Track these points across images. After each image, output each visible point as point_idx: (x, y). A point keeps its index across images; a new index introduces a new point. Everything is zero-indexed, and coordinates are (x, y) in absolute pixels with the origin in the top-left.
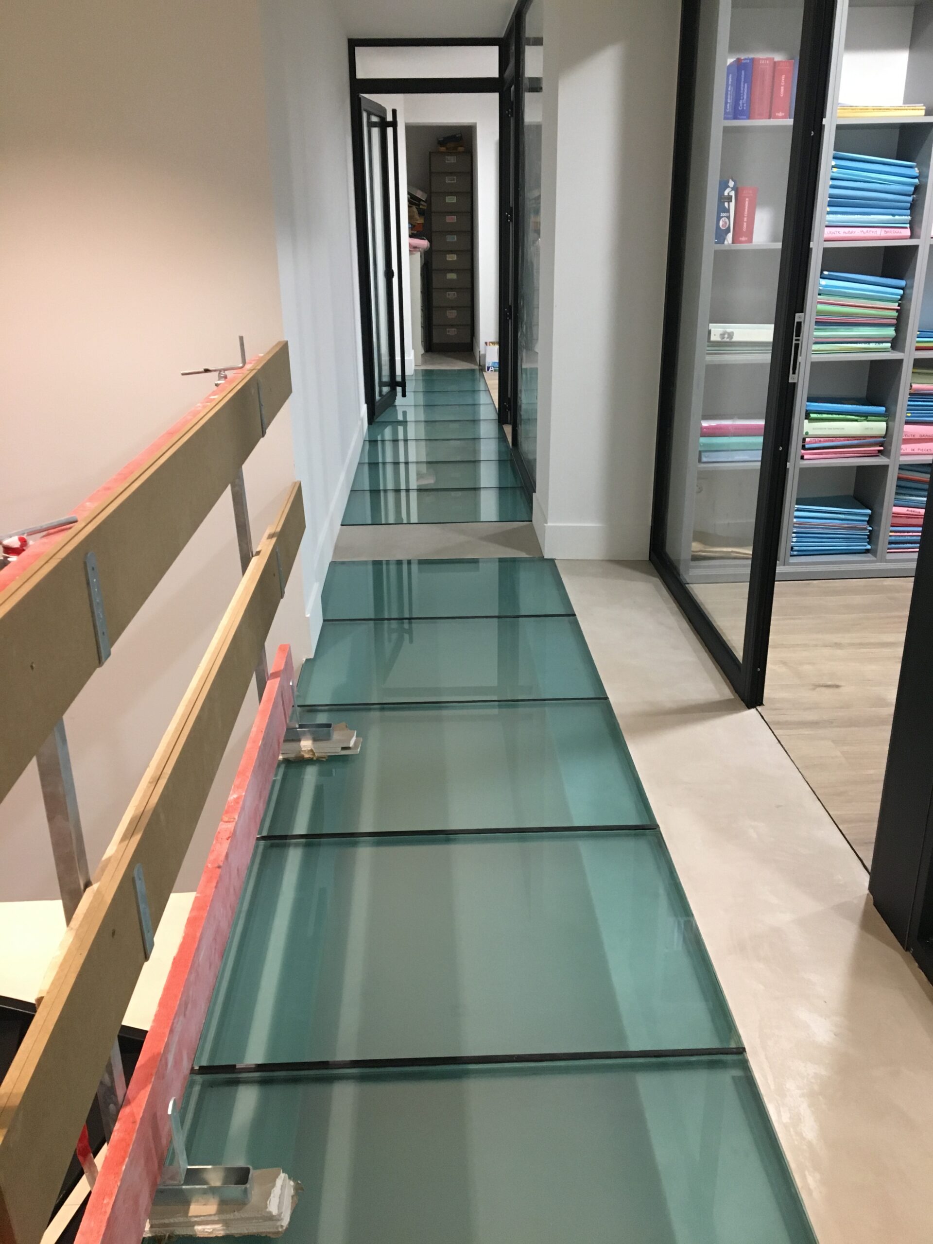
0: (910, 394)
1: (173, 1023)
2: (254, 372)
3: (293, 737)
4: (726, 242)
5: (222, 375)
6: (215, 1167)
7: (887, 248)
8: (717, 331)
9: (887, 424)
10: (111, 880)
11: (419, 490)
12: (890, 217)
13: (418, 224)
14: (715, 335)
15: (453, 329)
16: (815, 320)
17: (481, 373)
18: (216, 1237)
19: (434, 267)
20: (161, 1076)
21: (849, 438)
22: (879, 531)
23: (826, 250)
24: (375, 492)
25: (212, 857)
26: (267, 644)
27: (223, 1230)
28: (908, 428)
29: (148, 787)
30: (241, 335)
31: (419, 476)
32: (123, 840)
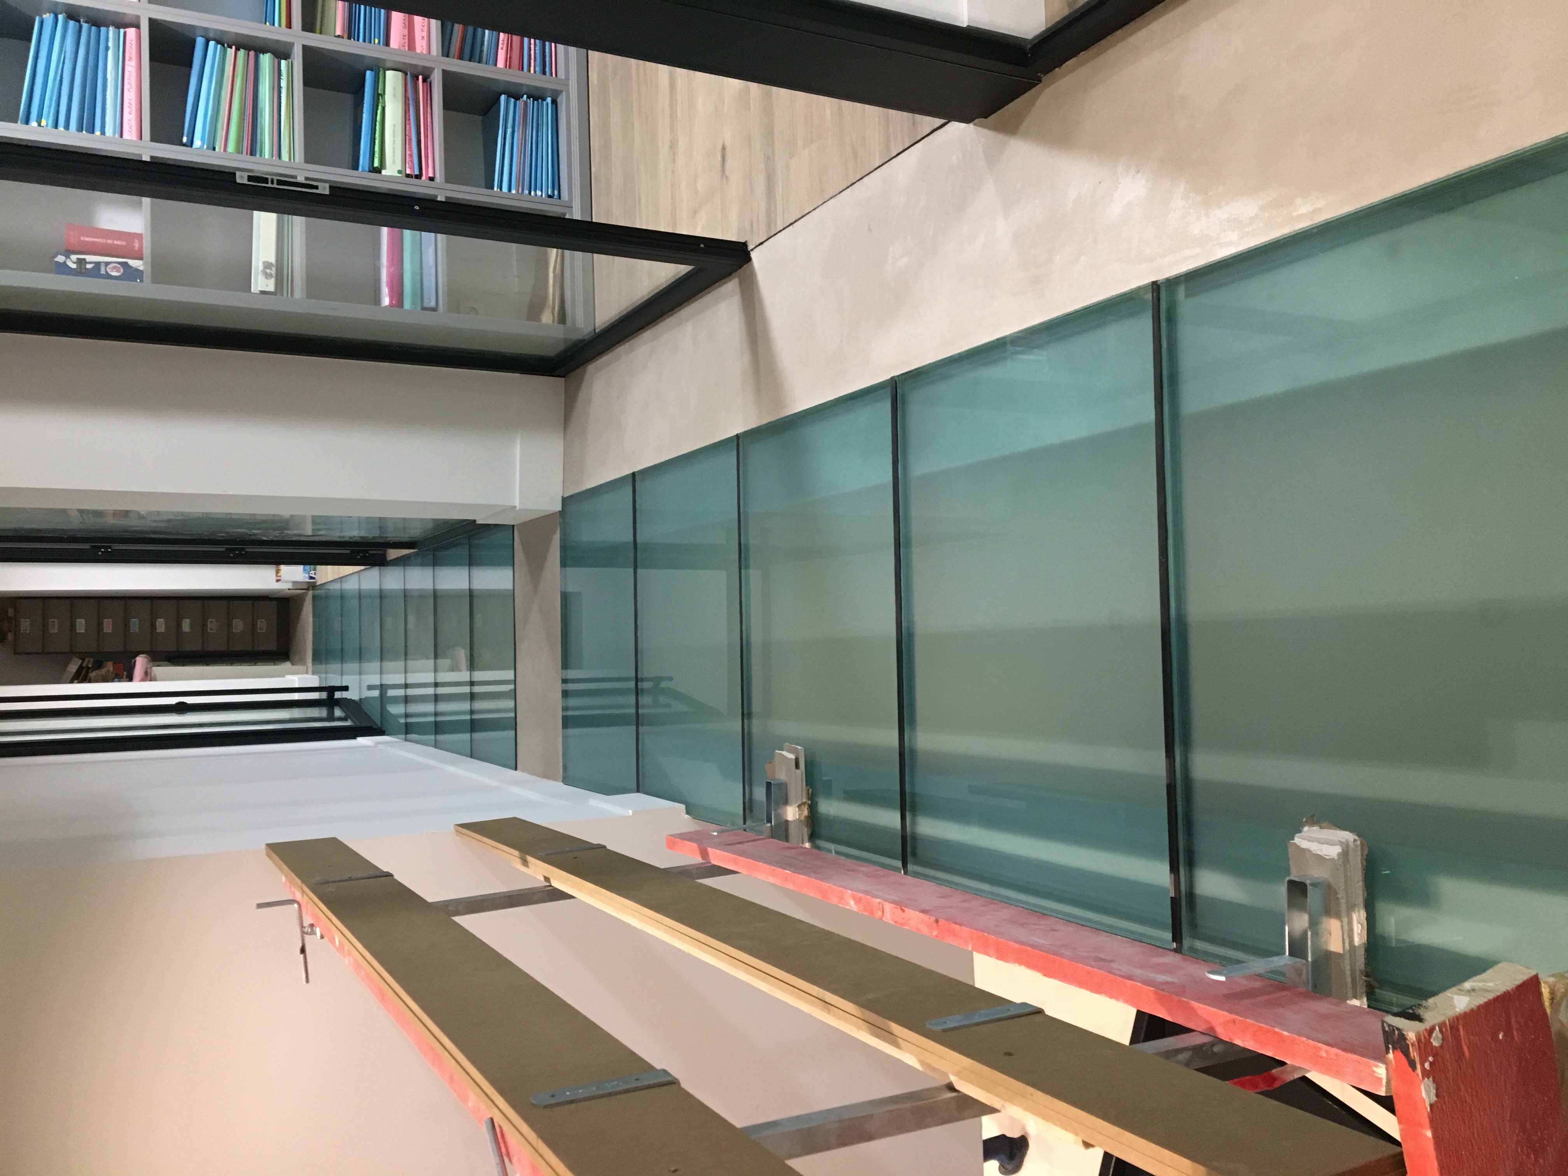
0: (349, 38)
1: (1121, 976)
2: (306, 889)
3: (782, 831)
4: (141, 268)
5: (309, 930)
6: (1286, 921)
7: (152, 58)
8: (261, 283)
9: (388, 69)
10: (945, 1059)
11: (472, 666)
12: (110, 53)
13: (113, 670)
14: (267, 286)
15: (259, 623)
16: (249, 156)
17: (318, 587)
18: (1367, 919)
19: (174, 649)
20: (1182, 990)
21: (407, 118)
22: (527, 86)
23: (154, 139)
24: (474, 726)
25: (925, 930)
26: (662, 866)
27: (1359, 912)
28: (394, 43)
29: (834, 1015)
30: (255, 906)
31: (454, 668)
32: (898, 1046)
